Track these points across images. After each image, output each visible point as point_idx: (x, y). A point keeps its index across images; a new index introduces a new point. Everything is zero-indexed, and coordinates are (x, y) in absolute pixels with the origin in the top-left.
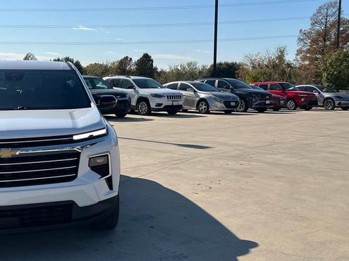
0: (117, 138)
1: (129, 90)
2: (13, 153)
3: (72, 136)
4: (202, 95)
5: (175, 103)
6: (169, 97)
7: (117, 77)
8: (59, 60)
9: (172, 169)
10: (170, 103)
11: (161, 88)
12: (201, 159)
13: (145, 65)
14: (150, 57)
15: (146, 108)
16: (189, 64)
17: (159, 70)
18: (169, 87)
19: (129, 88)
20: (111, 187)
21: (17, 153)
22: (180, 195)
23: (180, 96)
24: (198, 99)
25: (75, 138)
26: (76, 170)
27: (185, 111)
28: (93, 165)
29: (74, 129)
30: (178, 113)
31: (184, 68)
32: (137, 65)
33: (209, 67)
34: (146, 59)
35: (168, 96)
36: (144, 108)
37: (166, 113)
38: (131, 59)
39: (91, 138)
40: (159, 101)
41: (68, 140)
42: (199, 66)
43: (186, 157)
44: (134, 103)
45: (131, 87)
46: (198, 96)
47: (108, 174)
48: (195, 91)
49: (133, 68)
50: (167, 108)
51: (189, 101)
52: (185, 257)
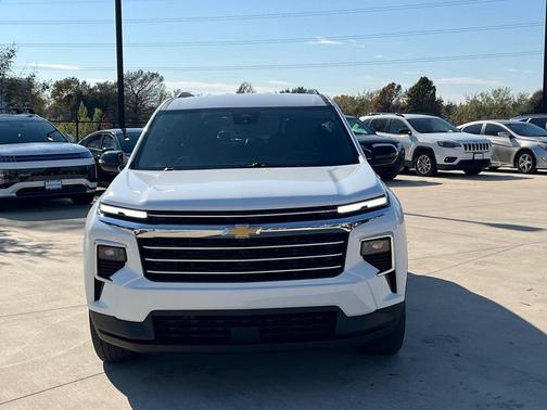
0: (403, 214)
1: (402, 136)
2: (252, 231)
3: (336, 207)
4: (524, 142)
5: (478, 157)
6: (468, 146)
7: (382, 116)
8: (288, 91)
9: (481, 263)
10: (469, 157)
11: (454, 132)
12: (528, 248)
13: (424, 95)
14: (431, 83)
15: (429, 165)
16: (496, 93)
17: (445, 103)
18: (467, 130)
19: (401, 133)
20: (394, 288)
21: (258, 232)
22: (500, 306)
23: (485, 145)
24: (516, 149)
25: (341, 210)
26: (341, 261)
27: (495, 169)
28: (366, 252)
29: (340, 196)
30: (482, 173)
31: (488, 99)
32: (409, 95)
33: (531, 96)
34: (425, 86)
35: (465, 146)
36: (426, 164)
37: (462, 172)
38: (399, 87)
39: (365, 210)
40: (450, 152)
41: (329, 213)
42: (514, 95)
43: (503, 245)
44: (409, 157)
45: (405, 131)
46: (517, 145)
47: (391, 267)
48: (511, 137)
49: (404, 101)
50: (463, 165)
51: (501, 154)
52: (518, 406)
